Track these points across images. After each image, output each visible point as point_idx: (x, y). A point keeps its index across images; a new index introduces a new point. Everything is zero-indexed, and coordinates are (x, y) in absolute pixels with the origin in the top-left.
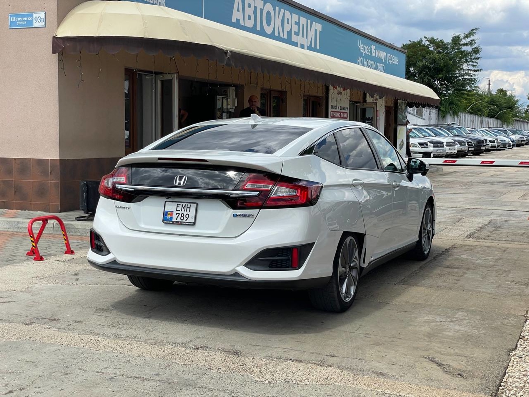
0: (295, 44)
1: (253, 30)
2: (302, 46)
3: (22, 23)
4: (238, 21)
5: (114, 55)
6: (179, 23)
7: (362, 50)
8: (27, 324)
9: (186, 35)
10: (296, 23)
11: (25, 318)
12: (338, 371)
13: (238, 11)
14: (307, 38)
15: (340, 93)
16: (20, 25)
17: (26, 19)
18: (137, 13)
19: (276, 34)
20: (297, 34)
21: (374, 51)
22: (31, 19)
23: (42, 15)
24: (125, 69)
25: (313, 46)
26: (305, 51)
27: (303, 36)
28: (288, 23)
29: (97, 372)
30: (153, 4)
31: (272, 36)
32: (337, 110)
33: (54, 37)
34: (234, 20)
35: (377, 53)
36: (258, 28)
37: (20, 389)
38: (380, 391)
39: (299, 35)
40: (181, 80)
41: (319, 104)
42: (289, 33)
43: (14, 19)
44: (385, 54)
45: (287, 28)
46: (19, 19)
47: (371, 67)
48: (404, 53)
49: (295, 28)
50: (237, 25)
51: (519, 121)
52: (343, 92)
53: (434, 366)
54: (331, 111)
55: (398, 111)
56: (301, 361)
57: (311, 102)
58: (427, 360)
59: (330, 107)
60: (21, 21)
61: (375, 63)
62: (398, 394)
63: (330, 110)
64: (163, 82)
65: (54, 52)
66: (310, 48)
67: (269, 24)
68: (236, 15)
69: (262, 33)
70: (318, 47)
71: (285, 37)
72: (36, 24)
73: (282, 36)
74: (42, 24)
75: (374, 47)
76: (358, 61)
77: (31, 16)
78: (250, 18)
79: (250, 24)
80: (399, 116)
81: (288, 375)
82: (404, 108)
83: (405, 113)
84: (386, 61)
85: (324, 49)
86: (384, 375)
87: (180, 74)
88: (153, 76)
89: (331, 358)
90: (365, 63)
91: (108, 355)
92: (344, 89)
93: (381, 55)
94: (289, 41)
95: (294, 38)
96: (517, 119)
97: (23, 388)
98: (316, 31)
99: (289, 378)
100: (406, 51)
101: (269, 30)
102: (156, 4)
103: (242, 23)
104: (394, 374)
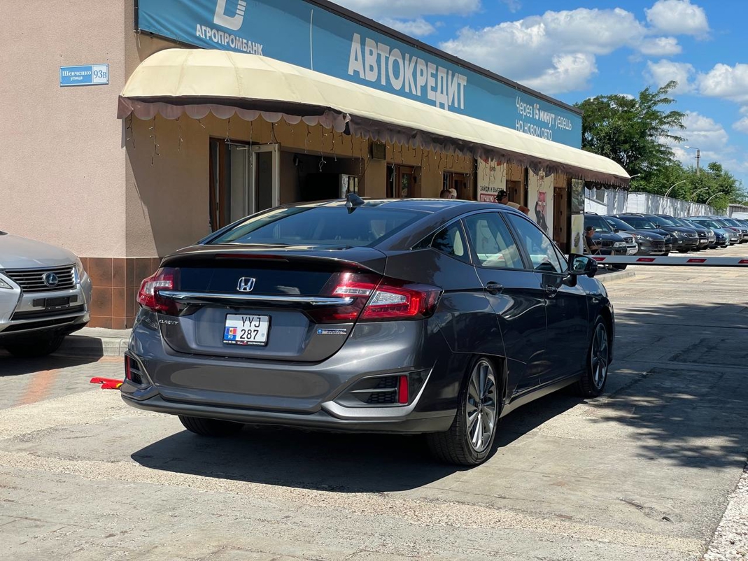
0: (433, 103)
1: (376, 85)
2: (442, 106)
3: (77, 78)
4: (356, 72)
5: (199, 120)
6: (283, 78)
7: (522, 110)
8: (112, 462)
9: (294, 93)
10: (433, 75)
11: (108, 455)
12: (512, 514)
13: (356, 59)
14: (447, 94)
15: (493, 169)
16: (74, 81)
17: (83, 73)
18: (228, 64)
19: (407, 90)
20: (434, 89)
21: (537, 112)
22: (89, 73)
23: (104, 69)
24: (210, 138)
25: (456, 105)
26: (446, 112)
27: (442, 92)
28: (422, 75)
29: (213, 514)
30: (246, 52)
31: (401, 93)
32: (489, 193)
33: (120, 97)
34: (351, 72)
35: (541, 115)
36: (383, 83)
37: (122, 532)
38: (566, 535)
39: (436, 91)
40: (283, 153)
41: (465, 184)
42: (424, 89)
43: (66, 73)
44: (553, 116)
45: (421, 81)
46: (73, 74)
47: (535, 133)
48: (579, 114)
49: (431, 82)
50: (356, 78)
51: (741, 208)
52: (498, 168)
53: (633, 509)
54: (481, 194)
55: (572, 193)
56: (463, 503)
57: (454, 181)
58: (623, 502)
59: (479, 189)
60: (75, 75)
61: (539, 128)
62: (589, 538)
63: (479, 192)
64: (258, 155)
65: (119, 117)
66: (451, 109)
67: (397, 77)
68: (354, 66)
69: (389, 89)
70: (462, 107)
71: (419, 94)
72: (96, 80)
73: (414, 92)
74: (104, 80)
75: (538, 106)
76: (517, 125)
77: (90, 69)
78: (371, 68)
79: (372, 77)
80: (573, 200)
81: (449, 518)
82: (580, 189)
83: (581, 196)
84: (553, 126)
85: (471, 110)
86: (570, 518)
87: (282, 145)
88: (245, 147)
89: (502, 500)
90: (526, 128)
91: (223, 496)
92: (499, 164)
93: (546, 117)
94: (423, 99)
95: (431, 95)
96: (738, 205)
97: (126, 532)
98: (459, 84)
99: (451, 521)
100: (583, 112)
101: (397, 84)
102: (250, 53)
103: (362, 76)
104: (582, 517)
